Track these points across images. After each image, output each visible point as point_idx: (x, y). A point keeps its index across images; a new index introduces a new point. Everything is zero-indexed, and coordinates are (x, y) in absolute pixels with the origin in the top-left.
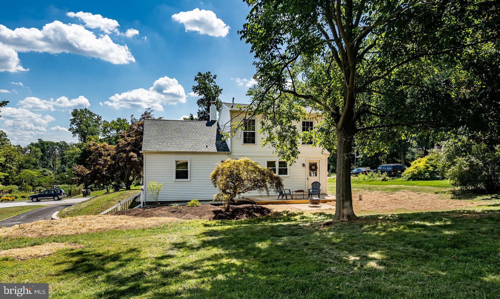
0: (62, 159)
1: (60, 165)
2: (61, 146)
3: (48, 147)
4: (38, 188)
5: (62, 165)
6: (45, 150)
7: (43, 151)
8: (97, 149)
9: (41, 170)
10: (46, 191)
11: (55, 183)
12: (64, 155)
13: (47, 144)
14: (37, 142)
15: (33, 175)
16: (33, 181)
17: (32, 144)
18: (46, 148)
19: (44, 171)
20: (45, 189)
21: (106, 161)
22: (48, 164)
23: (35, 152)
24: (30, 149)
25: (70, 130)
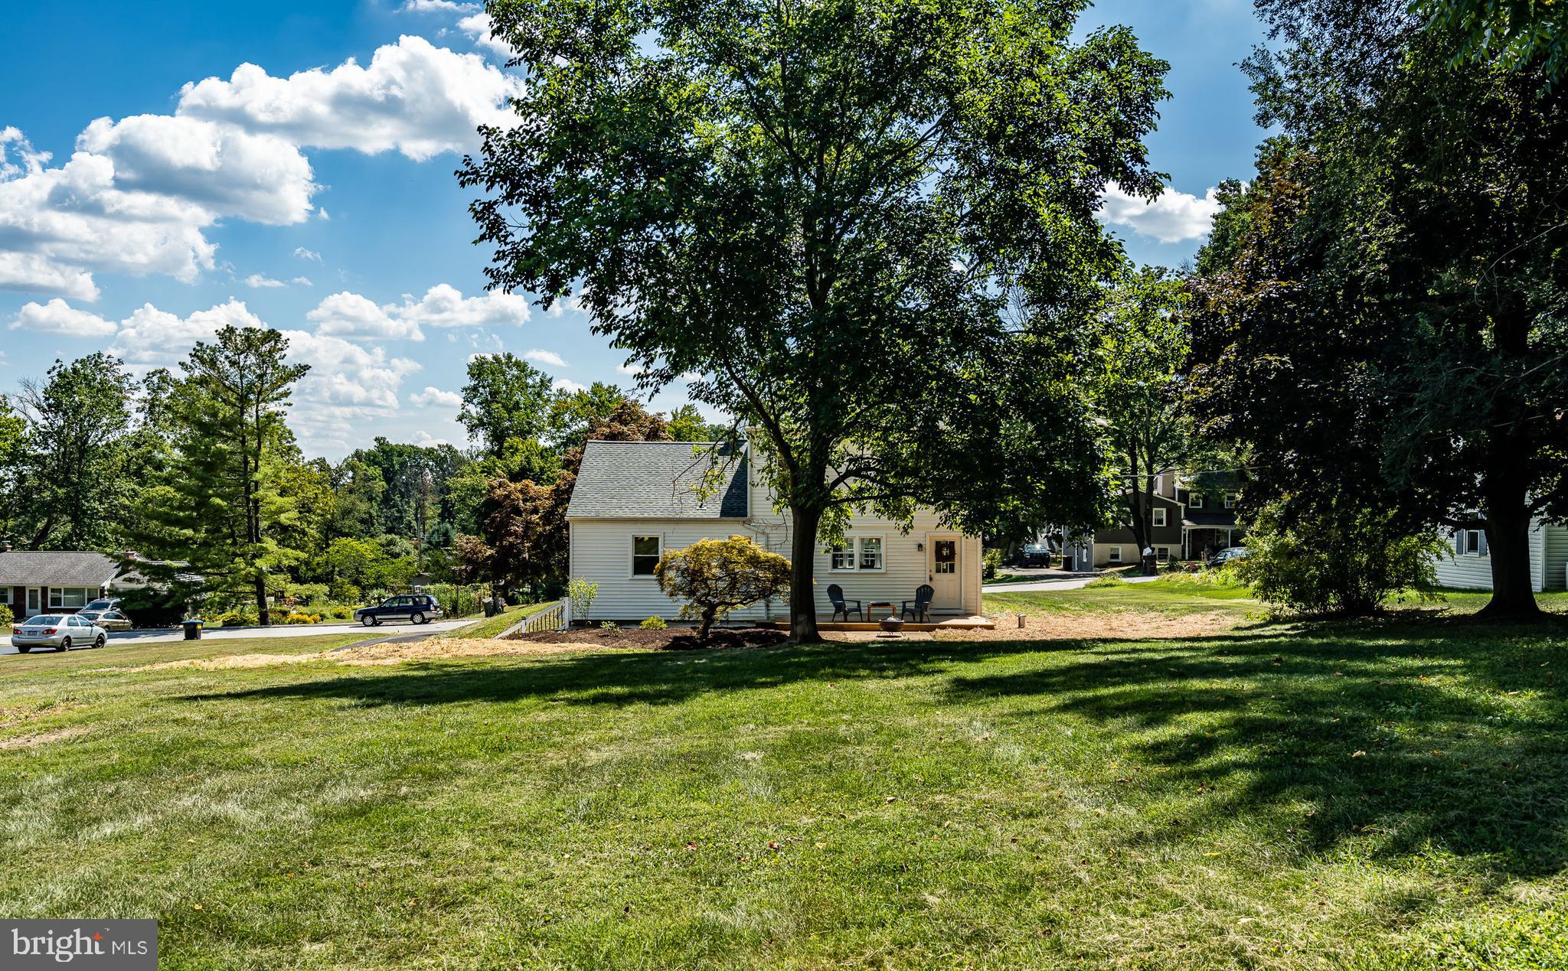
0: (444, 503)
1: (437, 520)
2: (440, 461)
3: (403, 465)
4: (375, 593)
5: (443, 521)
6: (395, 473)
7: (388, 476)
8: (507, 497)
9: (384, 538)
10: (394, 599)
11: (420, 579)
12: (448, 490)
13: (400, 455)
14: (372, 448)
15: (362, 556)
16: (362, 573)
17: (358, 455)
18: (397, 467)
19: (391, 543)
20: (391, 595)
21: (528, 525)
22: (401, 518)
23: (368, 479)
24: (352, 469)
25: (460, 419)
